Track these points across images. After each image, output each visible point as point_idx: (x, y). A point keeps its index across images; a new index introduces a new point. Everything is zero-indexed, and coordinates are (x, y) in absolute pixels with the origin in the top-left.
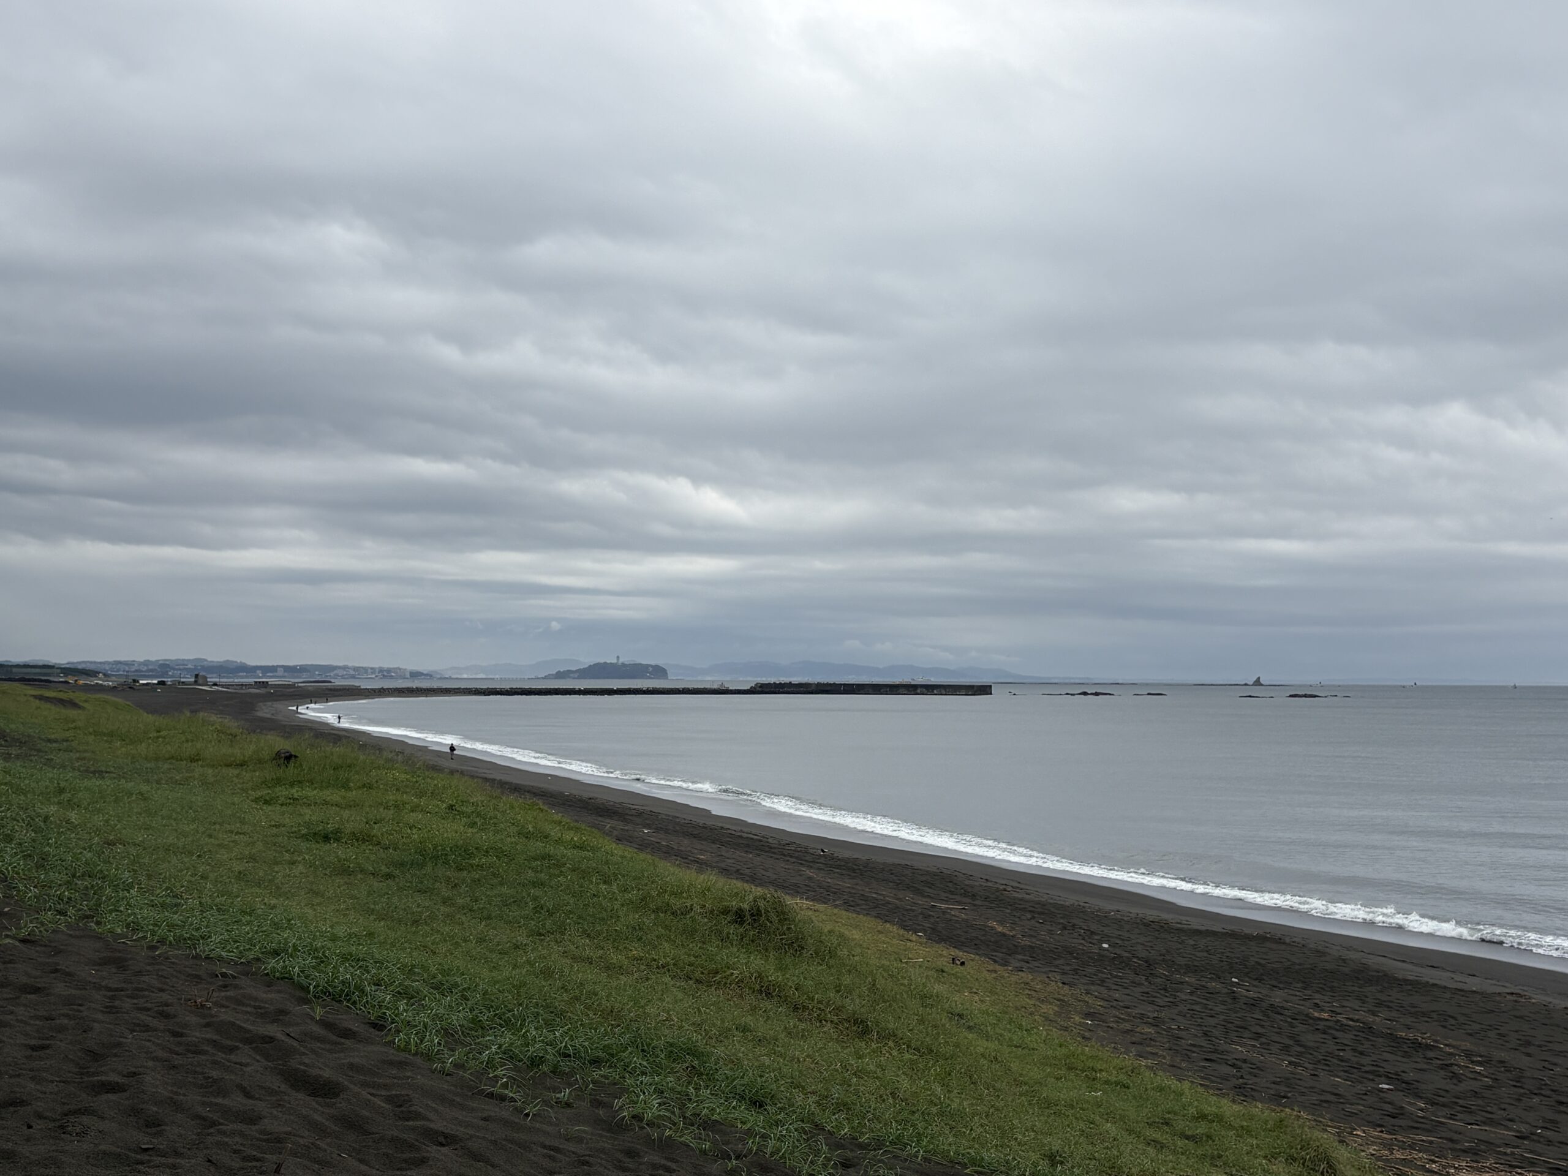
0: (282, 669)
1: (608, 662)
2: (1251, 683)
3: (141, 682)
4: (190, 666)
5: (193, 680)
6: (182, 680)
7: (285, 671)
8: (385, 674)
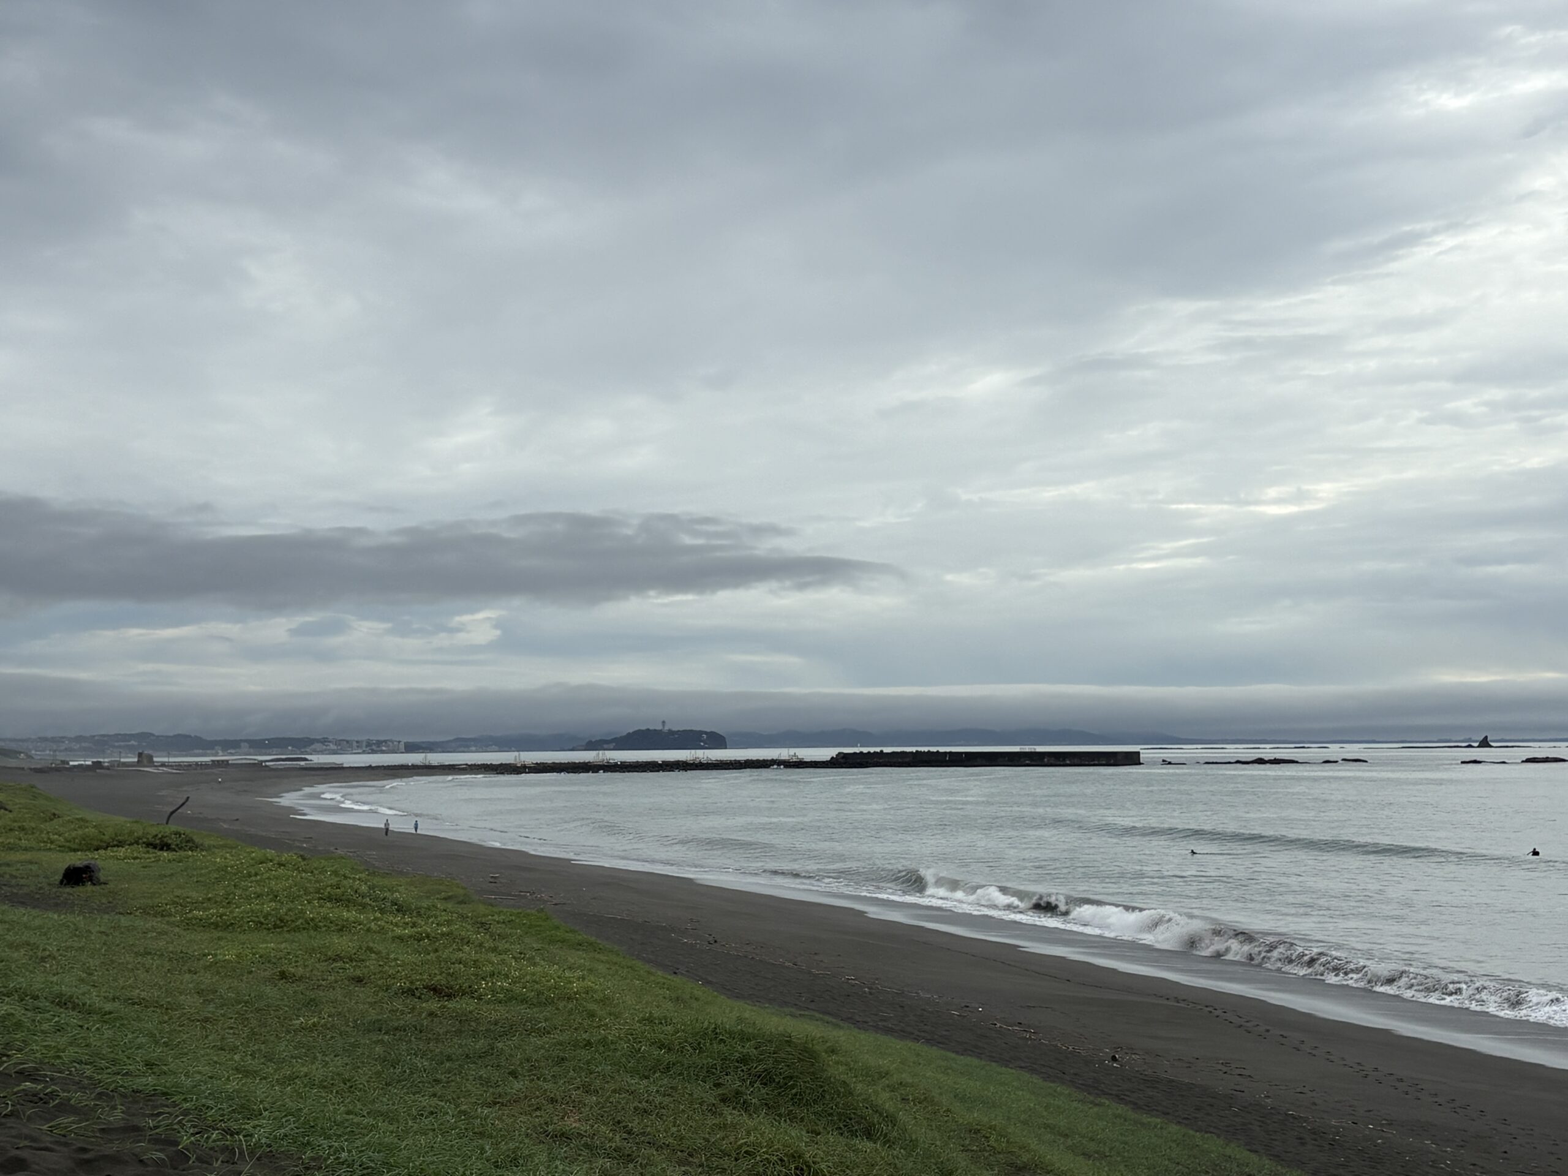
0: (246, 744)
1: (651, 728)
2: (1476, 744)
3: (71, 763)
4: (133, 742)
5: (136, 760)
6: (122, 760)
7: (250, 747)
8: (374, 747)
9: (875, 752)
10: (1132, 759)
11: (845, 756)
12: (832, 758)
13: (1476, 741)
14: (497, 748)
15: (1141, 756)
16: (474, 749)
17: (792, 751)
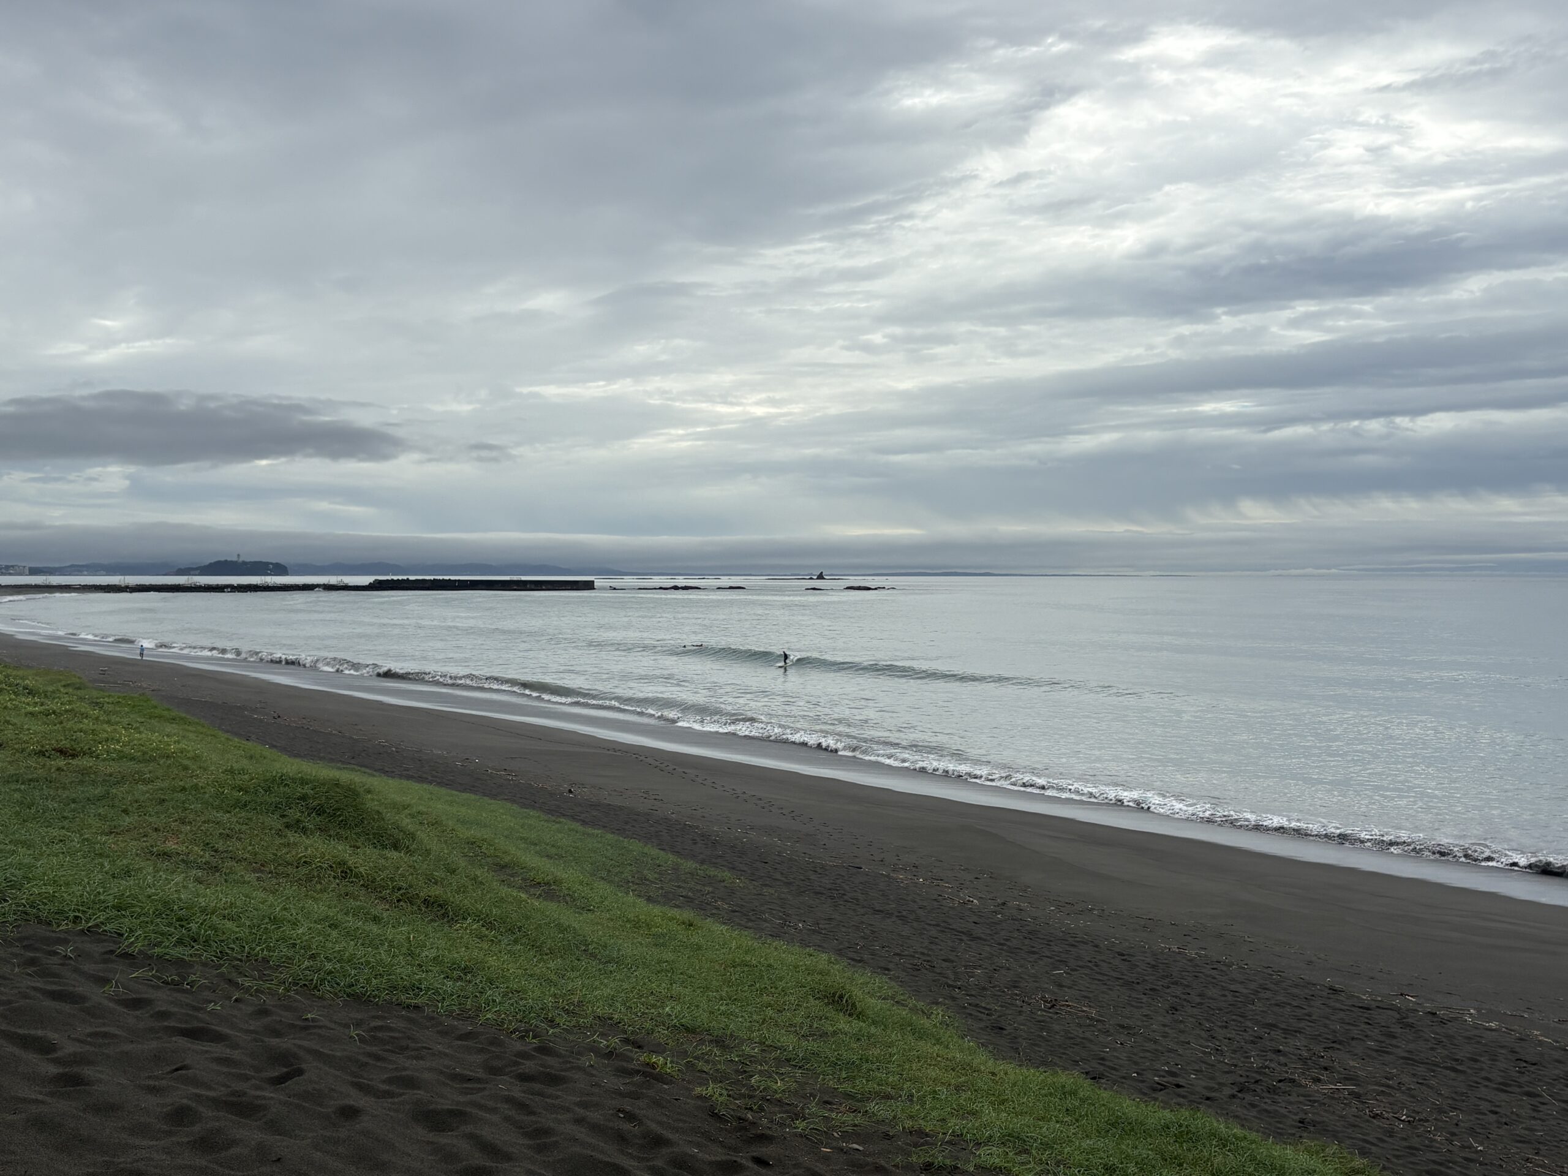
1: (229, 559)
2: (815, 577)
8: (3, 571)
9: (403, 580)
10: (589, 586)
11: (381, 582)
12: (370, 583)
13: (815, 575)
14: (105, 573)
15: (595, 584)
16: (86, 573)
17: (340, 578)
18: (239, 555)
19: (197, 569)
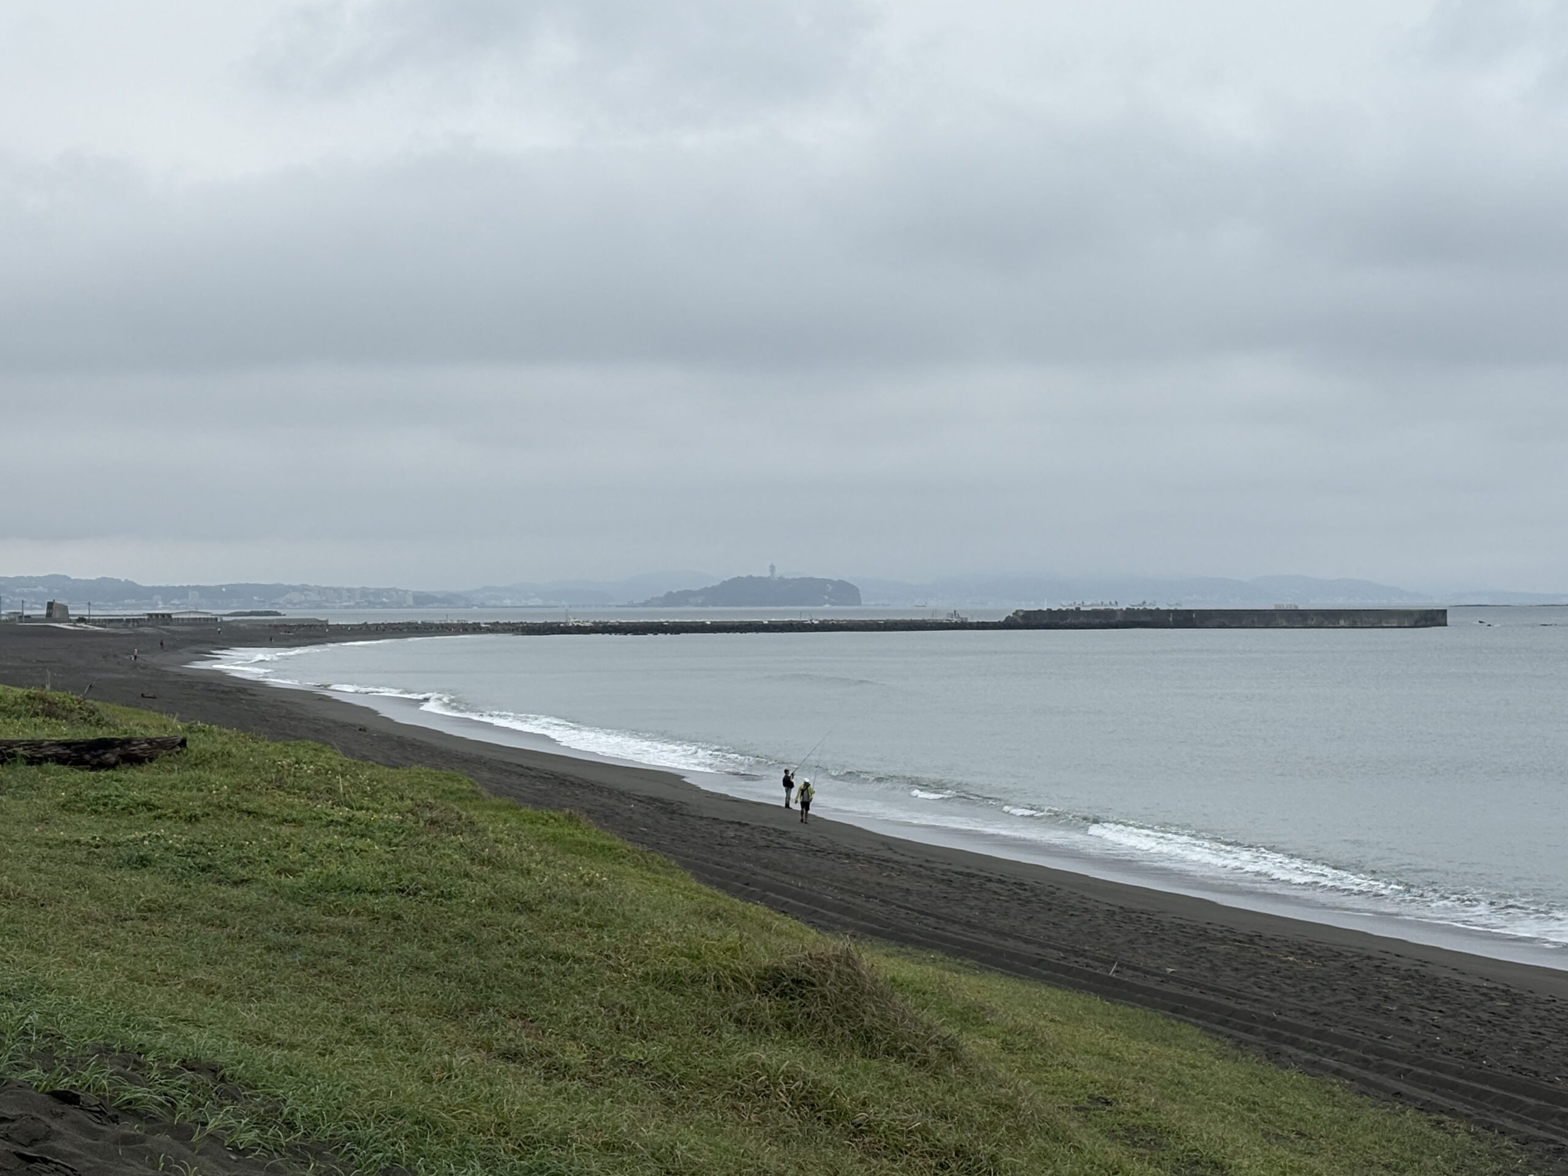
1: (755, 575)
4: (40, 588)
5: (44, 612)
6: (26, 613)
9: (1067, 611)
10: (1436, 619)
11: (1028, 614)
12: (1007, 618)
18: (772, 568)
19: (701, 592)
